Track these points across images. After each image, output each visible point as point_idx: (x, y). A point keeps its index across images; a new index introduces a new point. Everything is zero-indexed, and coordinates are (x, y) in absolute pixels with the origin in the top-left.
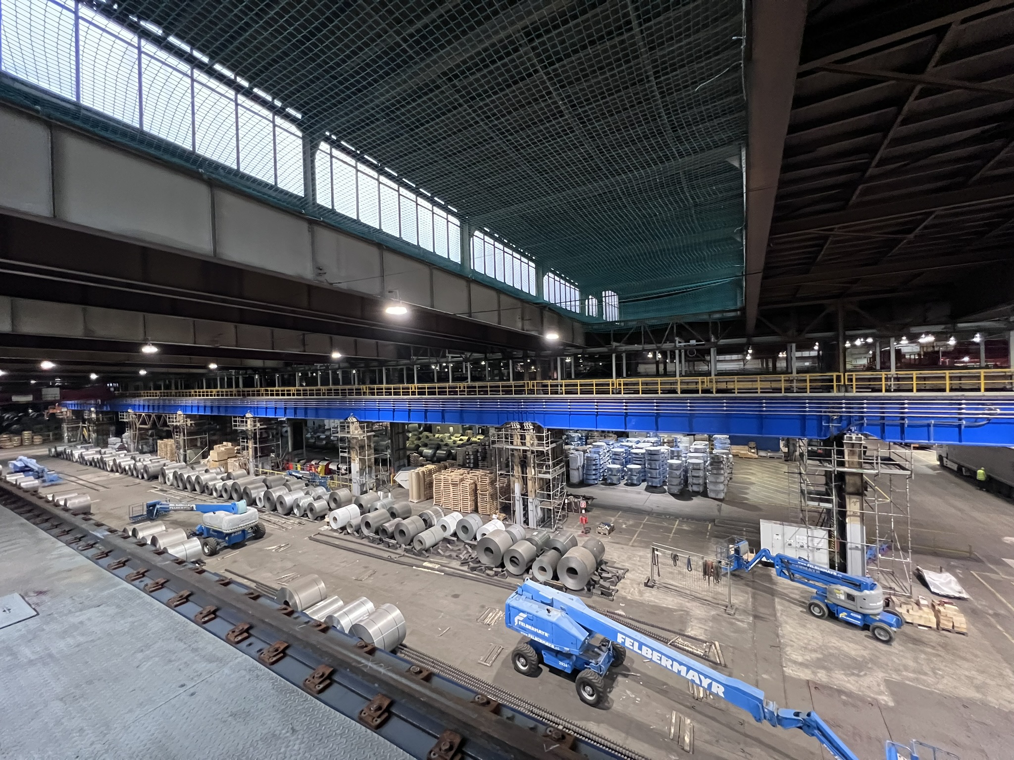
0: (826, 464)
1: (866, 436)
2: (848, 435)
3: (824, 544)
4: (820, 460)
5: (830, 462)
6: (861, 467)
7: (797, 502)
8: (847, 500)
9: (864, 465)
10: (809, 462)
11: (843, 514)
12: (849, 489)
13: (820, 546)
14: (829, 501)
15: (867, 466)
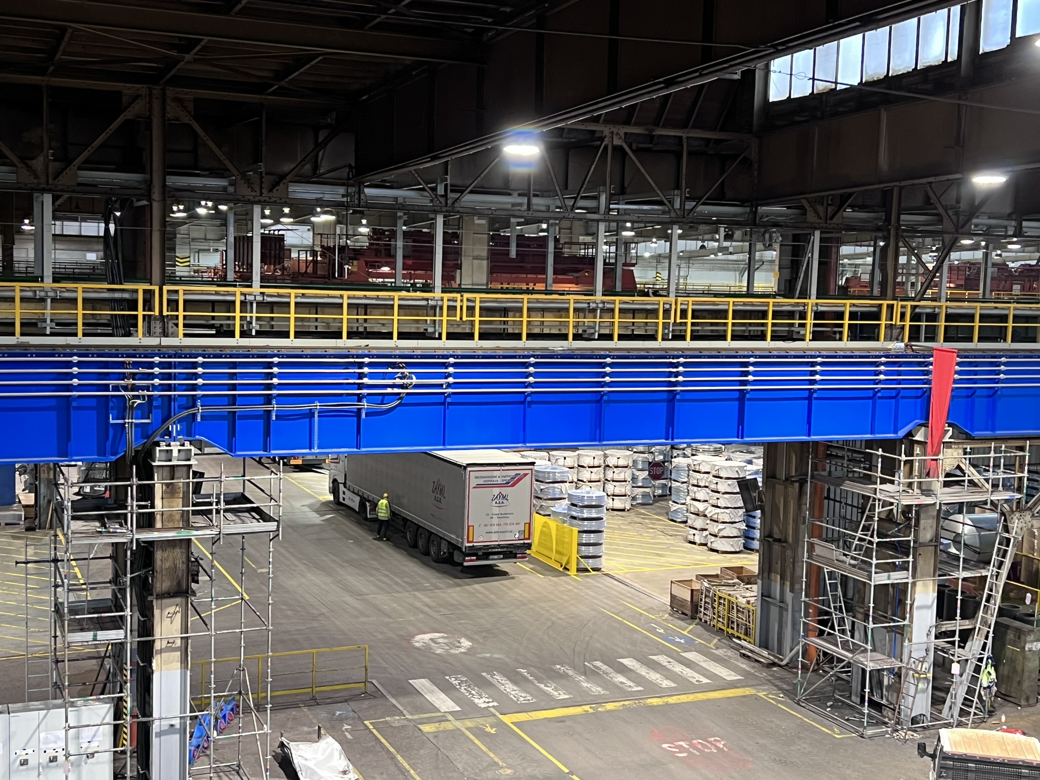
0: (114, 527)
1: (200, 446)
2: (163, 447)
3: (103, 739)
4: (100, 518)
5: (122, 519)
6: (188, 526)
7: (47, 641)
8: (157, 612)
9: (192, 518)
10: (77, 525)
11: (146, 651)
12: (162, 583)
13: (93, 747)
14: (117, 623)
15: (199, 521)
